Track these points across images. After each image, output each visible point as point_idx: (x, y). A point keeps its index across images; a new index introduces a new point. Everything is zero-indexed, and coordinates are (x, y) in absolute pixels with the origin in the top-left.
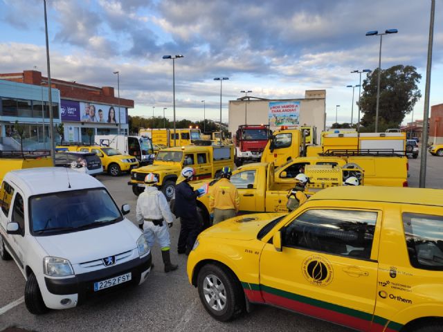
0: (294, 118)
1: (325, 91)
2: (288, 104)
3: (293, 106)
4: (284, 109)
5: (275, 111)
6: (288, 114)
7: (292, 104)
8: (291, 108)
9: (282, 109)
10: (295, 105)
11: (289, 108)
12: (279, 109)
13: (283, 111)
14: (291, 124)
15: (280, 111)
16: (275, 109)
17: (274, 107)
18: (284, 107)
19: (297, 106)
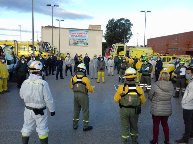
0: (85, 41)
1: (101, 26)
2: (81, 32)
3: (84, 34)
4: (79, 35)
5: (73, 36)
6: (81, 38)
7: (84, 32)
8: (83, 35)
9: (77, 35)
10: (86, 33)
11: (82, 35)
12: (75, 35)
13: (78, 36)
14: (83, 45)
15: (76, 36)
16: (73, 35)
17: (72, 34)
18: (79, 34)
19: (86, 34)
